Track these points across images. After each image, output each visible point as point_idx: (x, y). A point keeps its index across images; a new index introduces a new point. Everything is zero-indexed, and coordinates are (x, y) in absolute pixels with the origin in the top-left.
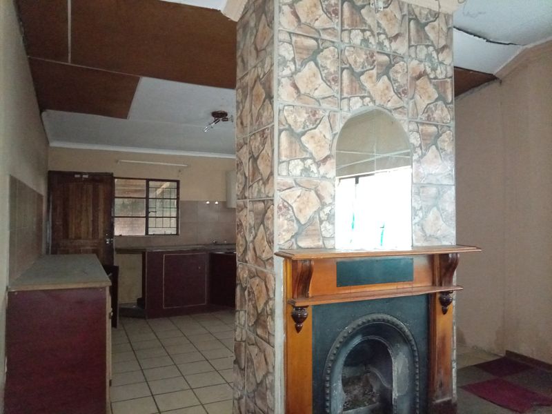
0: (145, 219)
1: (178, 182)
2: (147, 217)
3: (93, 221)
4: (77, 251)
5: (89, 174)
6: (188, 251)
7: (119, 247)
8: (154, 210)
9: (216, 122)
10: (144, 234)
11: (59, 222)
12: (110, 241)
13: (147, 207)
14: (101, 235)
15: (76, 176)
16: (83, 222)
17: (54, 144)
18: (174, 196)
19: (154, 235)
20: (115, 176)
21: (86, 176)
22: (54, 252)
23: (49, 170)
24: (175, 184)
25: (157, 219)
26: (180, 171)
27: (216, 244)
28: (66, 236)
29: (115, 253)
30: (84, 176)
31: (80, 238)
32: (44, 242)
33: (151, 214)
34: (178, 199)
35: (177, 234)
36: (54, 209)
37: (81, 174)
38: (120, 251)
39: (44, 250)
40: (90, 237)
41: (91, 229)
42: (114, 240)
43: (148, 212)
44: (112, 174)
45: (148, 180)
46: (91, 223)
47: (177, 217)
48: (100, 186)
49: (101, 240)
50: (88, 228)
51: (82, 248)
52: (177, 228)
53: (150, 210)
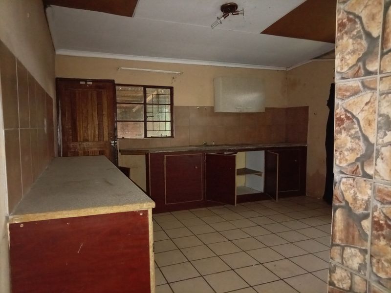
0: (143, 123)
1: (171, 88)
2: (145, 121)
3: (98, 124)
4: (86, 153)
5: (93, 81)
6: (186, 152)
7: (122, 148)
8: (151, 115)
9: (225, 16)
10: (143, 136)
11: (68, 126)
12: (115, 143)
13: (145, 112)
14: (106, 138)
15: (82, 83)
16: (89, 126)
17: (59, 52)
18: (168, 101)
19: (152, 137)
20: (116, 82)
21: (91, 83)
22: (65, 155)
23: (56, 77)
24: (169, 90)
25: (154, 123)
26: (173, 78)
27: (206, 145)
28: (75, 139)
29: (119, 154)
30: (88, 83)
31: (87, 141)
32: (55, 145)
33: (149, 119)
34: (172, 104)
35: (172, 136)
36: (63, 114)
37: (86, 80)
38: (124, 152)
39: (56, 152)
40: (97, 139)
41: (97, 132)
42: (118, 142)
43: (146, 117)
44: (114, 81)
45: (145, 87)
46: (96, 126)
47: (172, 121)
48: (103, 93)
49: (106, 142)
50: (95, 131)
51: (90, 150)
52: (172, 131)
53: (148, 115)
